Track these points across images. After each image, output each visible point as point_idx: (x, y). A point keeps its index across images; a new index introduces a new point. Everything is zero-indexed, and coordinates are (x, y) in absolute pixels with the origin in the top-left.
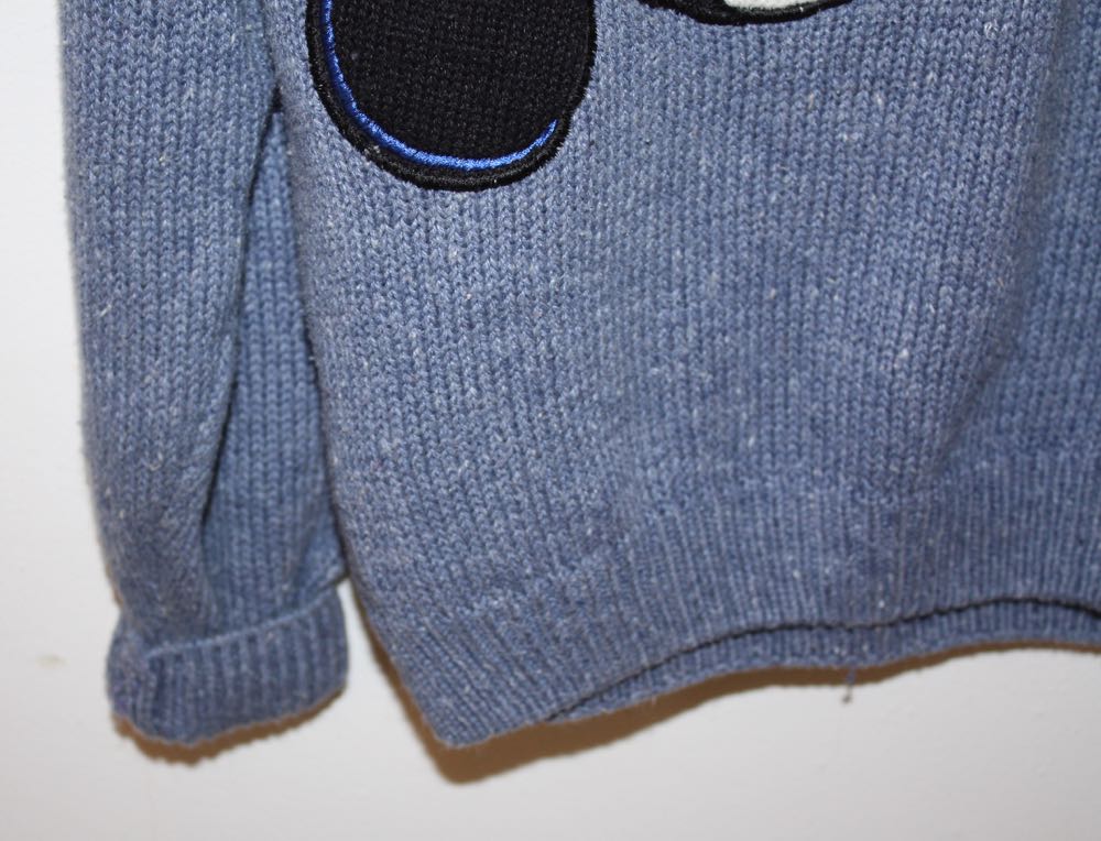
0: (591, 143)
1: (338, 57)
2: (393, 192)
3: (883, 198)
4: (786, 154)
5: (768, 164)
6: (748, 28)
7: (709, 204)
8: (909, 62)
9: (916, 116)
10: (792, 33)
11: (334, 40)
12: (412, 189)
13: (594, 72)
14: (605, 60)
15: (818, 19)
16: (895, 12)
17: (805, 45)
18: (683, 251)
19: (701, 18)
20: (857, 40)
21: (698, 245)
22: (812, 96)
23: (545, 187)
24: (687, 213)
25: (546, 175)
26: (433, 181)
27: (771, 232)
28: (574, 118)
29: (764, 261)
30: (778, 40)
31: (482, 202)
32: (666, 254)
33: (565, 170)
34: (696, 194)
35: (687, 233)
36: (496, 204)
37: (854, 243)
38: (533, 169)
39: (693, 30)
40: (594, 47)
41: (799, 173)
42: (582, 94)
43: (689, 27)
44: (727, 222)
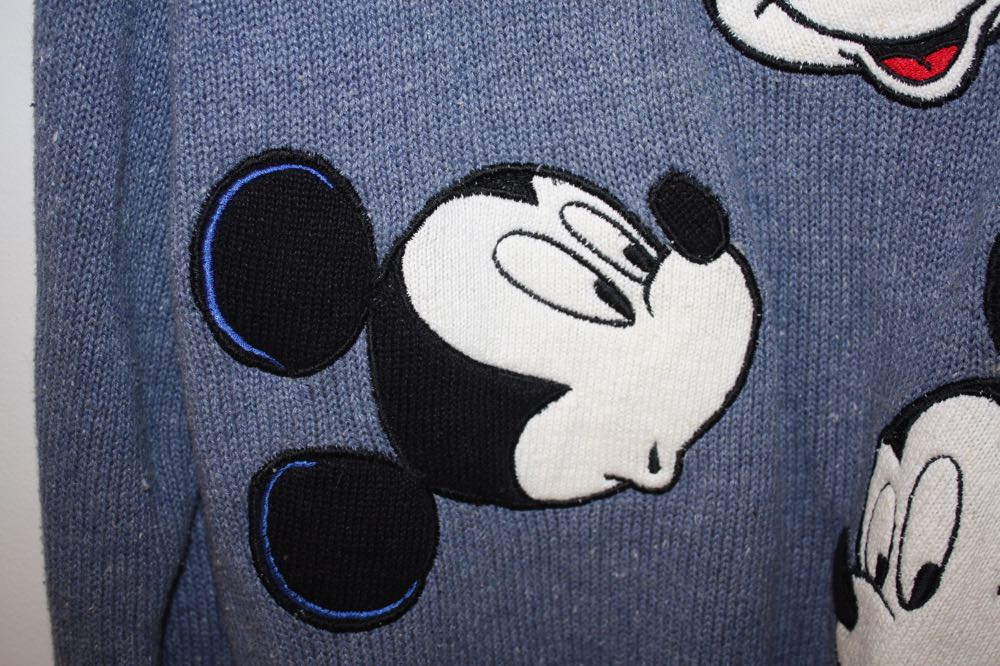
0: (439, 592)
1: (273, 556)
2: (314, 637)
3: (644, 613)
4: (580, 584)
5: (570, 589)
6: (547, 510)
7: (534, 616)
8: (652, 533)
9: (658, 565)
10: (576, 514)
11: (270, 546)
12: (326, 634)
13: (439, 549)
14: (447, 541)
15: (592, 506)
16: (640, 504)
17: (585, 521)
18: (520, 648)
19: (513, 508)
20: (618, 519)
21: (530, 642)
22: (593, 551)
23: (412, 622)
24: (520, 624)
25: (412, 615)
26: (340, 628)
27: (575, 630)
28: (428, 577)
29: (573, 646)
30: (567, 518)
31: (372, 637)
32: (509, 651)
33: (424, 610)
34: (526, 612)
35: (522, 636)
36: (381, 636)
37: (628, 639)
38: (404, 612)
39: (508, 516)
40: (438, 534)
41: (590, 595)
42: (431, 564)
43: (505, 514)
44: (546, 625)
